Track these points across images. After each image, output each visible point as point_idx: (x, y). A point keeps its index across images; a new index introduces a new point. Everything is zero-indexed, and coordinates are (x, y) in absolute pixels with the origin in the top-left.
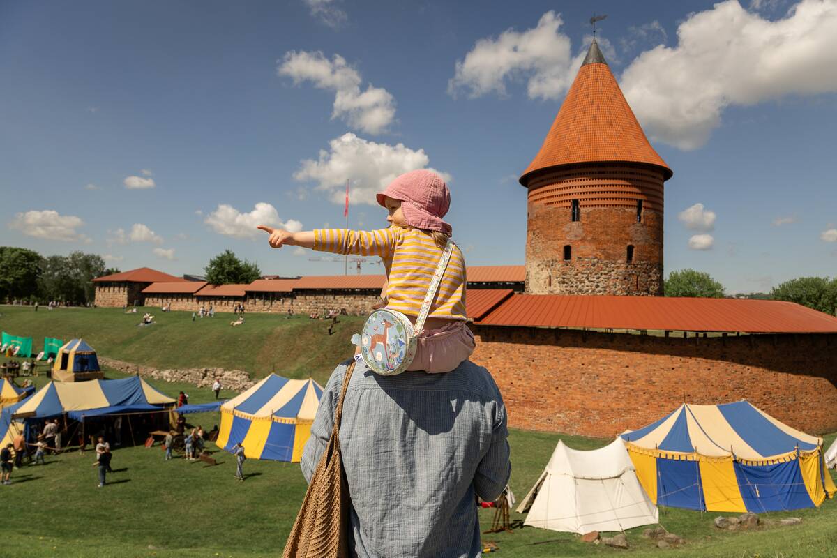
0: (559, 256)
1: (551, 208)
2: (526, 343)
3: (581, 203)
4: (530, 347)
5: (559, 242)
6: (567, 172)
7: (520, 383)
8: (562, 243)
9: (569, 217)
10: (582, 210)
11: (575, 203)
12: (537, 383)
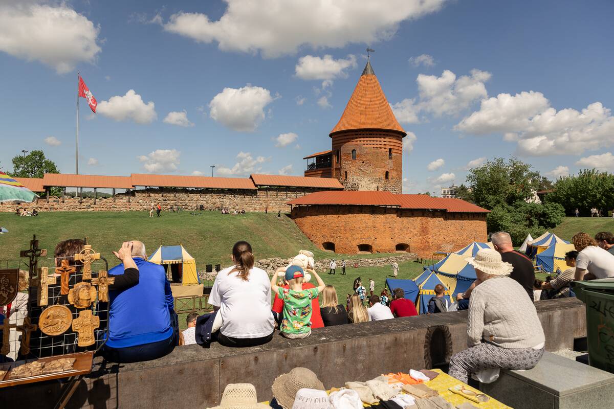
0: (383, 177)
1: (378, 150)
2: (460, 220)
3: (393, 150)
4: (461, 221)
5: (384, 169)
6: (387, 133)
7: (460, 238)
8: (384, 170)
9: (388, 157)
10: (393, 154)
11: (390, 150)
12: (465, 237)
